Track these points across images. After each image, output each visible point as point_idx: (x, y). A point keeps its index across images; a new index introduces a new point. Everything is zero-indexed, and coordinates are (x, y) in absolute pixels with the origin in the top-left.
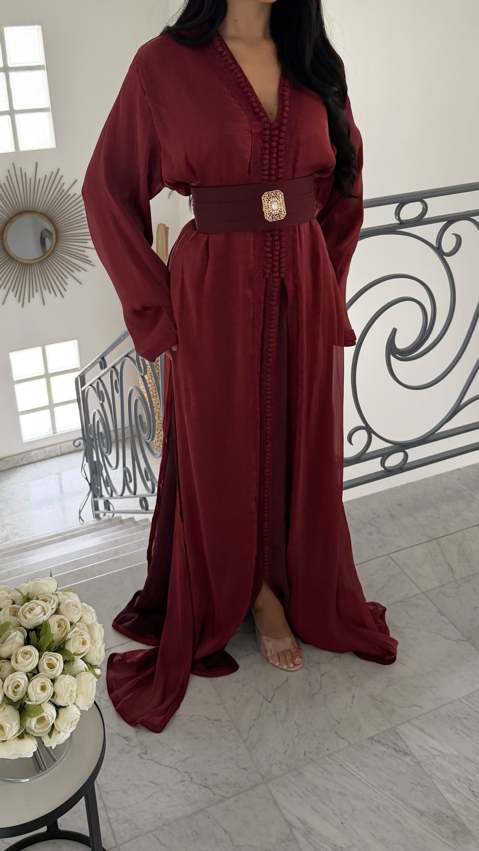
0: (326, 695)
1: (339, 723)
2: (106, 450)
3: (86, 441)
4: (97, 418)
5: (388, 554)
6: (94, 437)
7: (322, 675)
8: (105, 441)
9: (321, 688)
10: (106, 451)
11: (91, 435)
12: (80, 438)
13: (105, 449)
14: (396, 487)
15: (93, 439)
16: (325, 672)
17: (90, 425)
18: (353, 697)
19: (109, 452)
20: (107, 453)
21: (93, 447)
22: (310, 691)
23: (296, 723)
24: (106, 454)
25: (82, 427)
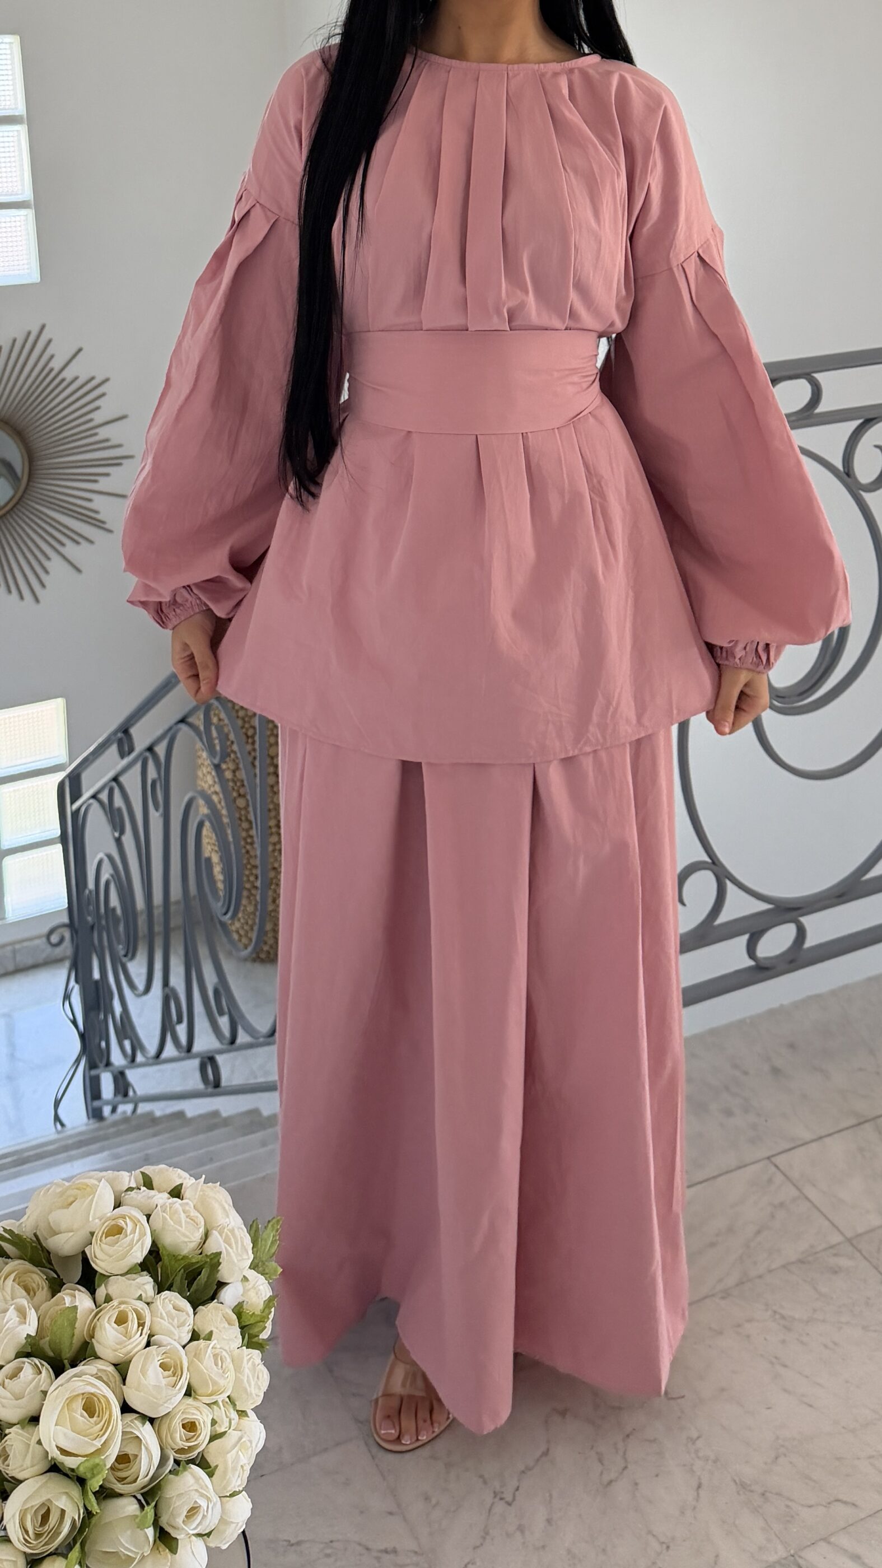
0: (636, 1484)
1: (668, 1547)
2: (122, 949)
3: (77, 933)
4: (105, 876)
5: (768, 1158)
6: (96, 921)
7: (628, 1436)
8: (121, 928)
9: (626, 1468)
10: (122, 953)
11: (89, 915)
12: (64, 925)
13: (121, 947)
14: (782, 1006)
15: (92, 927)
16: (634, 1429)
17: (87, 892)
18: (699, 1486)
19: (130, 955)
20: (125, 956)
21: (93, 944)
22: (602, 1473)
23: (569, 1551)
24: (124, 960)
25: (68, 903)
